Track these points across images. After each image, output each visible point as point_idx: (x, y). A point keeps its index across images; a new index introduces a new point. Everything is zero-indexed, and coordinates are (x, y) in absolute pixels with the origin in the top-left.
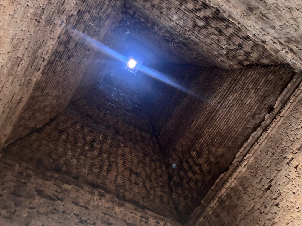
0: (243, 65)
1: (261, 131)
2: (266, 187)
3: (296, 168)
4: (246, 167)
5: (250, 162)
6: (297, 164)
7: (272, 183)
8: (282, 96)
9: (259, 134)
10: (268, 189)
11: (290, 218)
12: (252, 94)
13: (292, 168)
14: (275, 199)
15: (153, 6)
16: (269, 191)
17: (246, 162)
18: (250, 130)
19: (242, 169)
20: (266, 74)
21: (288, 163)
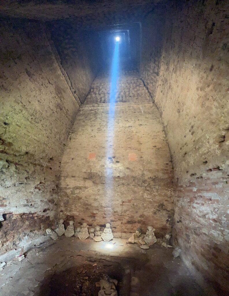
0: (92, 88)
1: (70, 86)
2: (50, 82)
3: (55, 97)
4: (60, 74)
5: (61, 77)
6: (56, 98)
7: (51, 85)
8: (78, 98)
9: (69, 85)
10: (49, 82)
11: (37, 90)
12: (82, 87)
13: (55, 95)
14: (45, 84)
15: (131, 83)
16: (48, 82)
17: (62, 75)
18: (71, 81)
19: (59, 72)
20: (85, 95)
21: (57, 94)
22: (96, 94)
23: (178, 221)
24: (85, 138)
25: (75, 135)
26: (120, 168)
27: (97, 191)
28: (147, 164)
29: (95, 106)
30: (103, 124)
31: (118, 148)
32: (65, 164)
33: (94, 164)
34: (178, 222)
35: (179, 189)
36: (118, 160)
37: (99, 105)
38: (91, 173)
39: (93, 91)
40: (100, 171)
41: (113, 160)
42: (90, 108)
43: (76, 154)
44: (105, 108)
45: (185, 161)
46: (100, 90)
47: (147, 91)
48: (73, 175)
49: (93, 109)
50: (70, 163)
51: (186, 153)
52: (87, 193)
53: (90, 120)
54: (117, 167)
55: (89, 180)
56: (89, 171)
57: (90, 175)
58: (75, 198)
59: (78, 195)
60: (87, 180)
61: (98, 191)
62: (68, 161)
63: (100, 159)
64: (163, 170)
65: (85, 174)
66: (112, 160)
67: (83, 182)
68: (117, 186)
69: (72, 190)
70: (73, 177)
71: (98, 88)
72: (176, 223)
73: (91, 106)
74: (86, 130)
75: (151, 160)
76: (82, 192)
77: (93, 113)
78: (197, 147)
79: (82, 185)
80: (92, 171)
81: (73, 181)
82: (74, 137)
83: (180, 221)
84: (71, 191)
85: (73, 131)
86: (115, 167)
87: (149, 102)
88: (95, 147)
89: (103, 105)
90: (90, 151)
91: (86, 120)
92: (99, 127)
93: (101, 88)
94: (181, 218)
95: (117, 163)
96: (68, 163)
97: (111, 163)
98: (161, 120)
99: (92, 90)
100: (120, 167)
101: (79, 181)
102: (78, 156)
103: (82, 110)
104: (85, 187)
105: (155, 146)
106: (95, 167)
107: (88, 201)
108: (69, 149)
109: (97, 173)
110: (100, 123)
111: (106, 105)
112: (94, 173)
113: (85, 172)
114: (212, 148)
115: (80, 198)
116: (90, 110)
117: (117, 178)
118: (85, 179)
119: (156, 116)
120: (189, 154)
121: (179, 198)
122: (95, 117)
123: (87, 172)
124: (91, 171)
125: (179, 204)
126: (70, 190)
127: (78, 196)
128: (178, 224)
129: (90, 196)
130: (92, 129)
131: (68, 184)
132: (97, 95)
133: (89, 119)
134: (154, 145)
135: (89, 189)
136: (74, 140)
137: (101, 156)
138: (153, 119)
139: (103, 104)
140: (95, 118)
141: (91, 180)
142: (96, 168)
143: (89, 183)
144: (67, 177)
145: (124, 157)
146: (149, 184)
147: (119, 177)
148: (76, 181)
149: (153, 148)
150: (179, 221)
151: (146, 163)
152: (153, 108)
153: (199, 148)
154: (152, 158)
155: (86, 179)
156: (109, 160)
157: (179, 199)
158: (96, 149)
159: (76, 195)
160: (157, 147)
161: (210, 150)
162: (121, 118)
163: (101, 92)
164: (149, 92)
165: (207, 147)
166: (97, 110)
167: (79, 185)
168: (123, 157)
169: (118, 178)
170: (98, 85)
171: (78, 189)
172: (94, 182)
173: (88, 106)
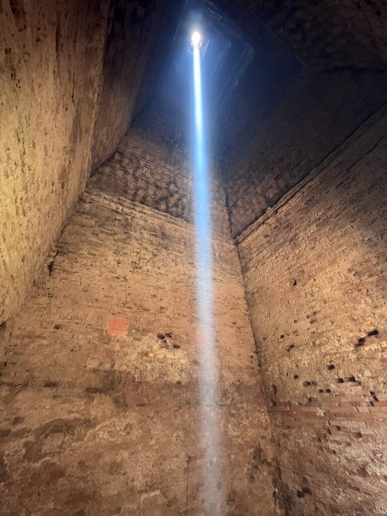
22: (126, 172)
23: (298, 492)
24: (98, 278)
25: (66, 261)
26: (182, 361)
27: (124, 434)
28: (226, 355)
29: (125, 204)
30: (145, 257)
31: (177, 316)
32: (27, 340)
33: (122, 347)
34: (300, 495)
35: (282, 408)
36: (178, 344)
37: (134, 205)
38: (111, 372)
39: (121, 161)
40: (137, 368)
41: (168, 341)
42: (114, 206)
43: (68, 314)
44: (150, 221)
45: (290, 356)
46: (138, 168)
47: (227, 217)
48: (53, 379)
49: (120, 211)
50: (45, 338)
51: (292, 346)
52: (89, 444)
53: (111, 235)
54: (175, 357)
55: (103, 394)
56: (107, 366)
57: (110, 378)
58: (36, 475)
59: (56, 460)
60: (98, 394)
61: (128, 433)
62: (38, 333)
63: (138, 336)
64: (248, 368)
65: (93, 376)
66: (165, 341)
67: (82, 403)
68: (176, 408)
69: (31, 438)
70: (49, 385)
71: (135, 161)
72: (296, 499)
73: (114, 200)
74: (103, 258)
75: (230, 348)
76: (74, 444)
77: (119, 220)
78: (318, 342)
79: (78, 416)
80: (116, 367)
81: (48, 403)
82: (66, 265)
83: (307, 491)
84: (26, 444)
85: (60, 250)
86: (172, 359)
87: (229, 241)
88: (127, 306)
89: (145, 211)
90: (112, 311)
91: (102, 232)
92: (135, 259)
93: (142, 163)
94: (305, 480)
95: (175, 349)
96: (38, 337)
97: (162, 347)
98: (242, 279)
99: (117, 157)
100: (182, 359)
101: (70, 401)
102: (76, 321)
103: (88, 200)
104: (89, 421)
105: (235, 323)
106: (126, 354)
107: (86, 482)
108: (44, 295)
109: (128, 373)
110: (139, 250)
111: (151, 213)
112: (120, 372)
113: (95, 371)
114: (344, 349)
115: (57, 473)
116: (112, 210)
117: (176, 387)
118: (91, 392)
119: (235, 270)
120: (300, 348)
121: (286, 429)
122: (125, 233)
123: (101, 368)
124: (113, 366)
125: (290, 445)
126: (24, 440)
127: (54, 464)
128: (302, 500)
129: (99, 456)
130: (117, 259)
131: (21, 414)
132: (130, 177)
133: (110, 232)
134: (233, 321)
135: (98, 427)
136: (64, 275)
137: (141, 329)
138: (232, 275)
139: (143, 208)
140: (124, 236)
141: (110, 395)
142: (127, 358)
143: (101, 407)
144: (25, 385)
145: (189, 338)
146: (233, 399)
147: (179, 383)
148: (60, 400)
149: (233, 325)
150: (301, 490)
151: (223, 353)
152: (234, 253)
153: (320, 345)
154: (232, 344)
155: (96, 390)
156: (160, 341)
157: (287, 431)
158: (129, 310)
159: (48, 458)
160: (238, 325)
161: (339, 351)
162: (180, 255)
163: (138, 173)
164: (230, 220)
165: (335, 346)
166: (130, 218)
167: (65, 417)
168: (187, 336)
169: (178, 385)
170: (138, 153)
171: (61, 431)
172: (116, 402)
173: (106, 197)
